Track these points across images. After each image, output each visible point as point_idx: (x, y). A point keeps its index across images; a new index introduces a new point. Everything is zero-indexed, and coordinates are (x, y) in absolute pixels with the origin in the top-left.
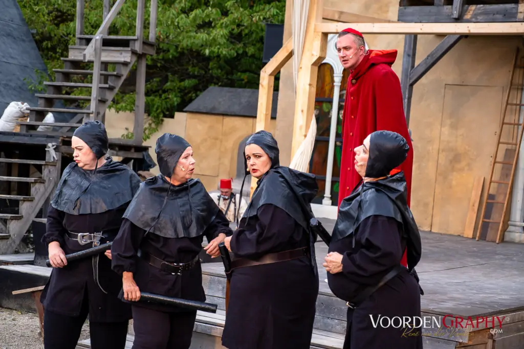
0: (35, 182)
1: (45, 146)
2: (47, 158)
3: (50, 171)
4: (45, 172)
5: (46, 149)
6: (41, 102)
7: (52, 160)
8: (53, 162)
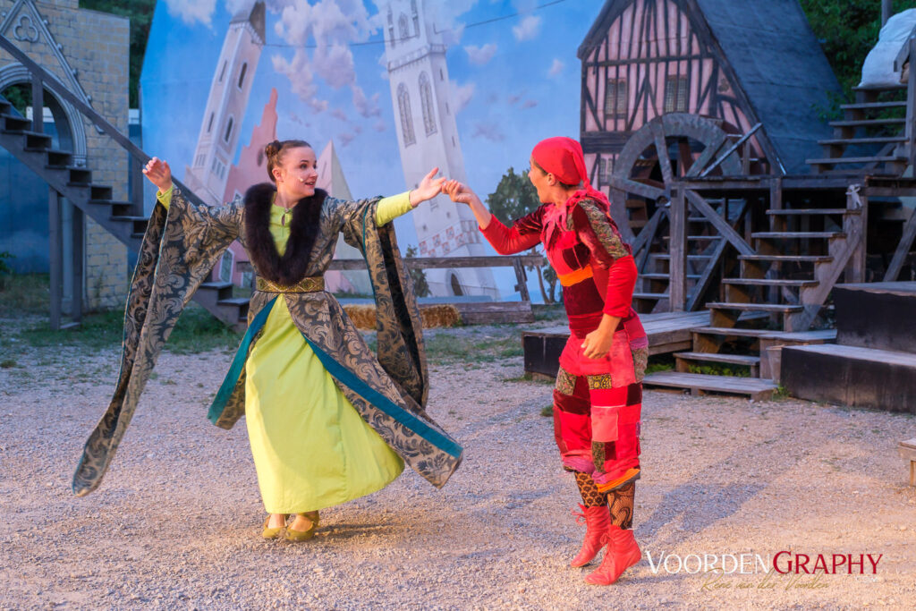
0: (835, 237)
1: (845, 189)
2: (849, 204)
3: (852, 222)
4: (847, 223)
5: (847, 193)
6: (838, 132)
7: (856, 207)
8: (856, 210)
